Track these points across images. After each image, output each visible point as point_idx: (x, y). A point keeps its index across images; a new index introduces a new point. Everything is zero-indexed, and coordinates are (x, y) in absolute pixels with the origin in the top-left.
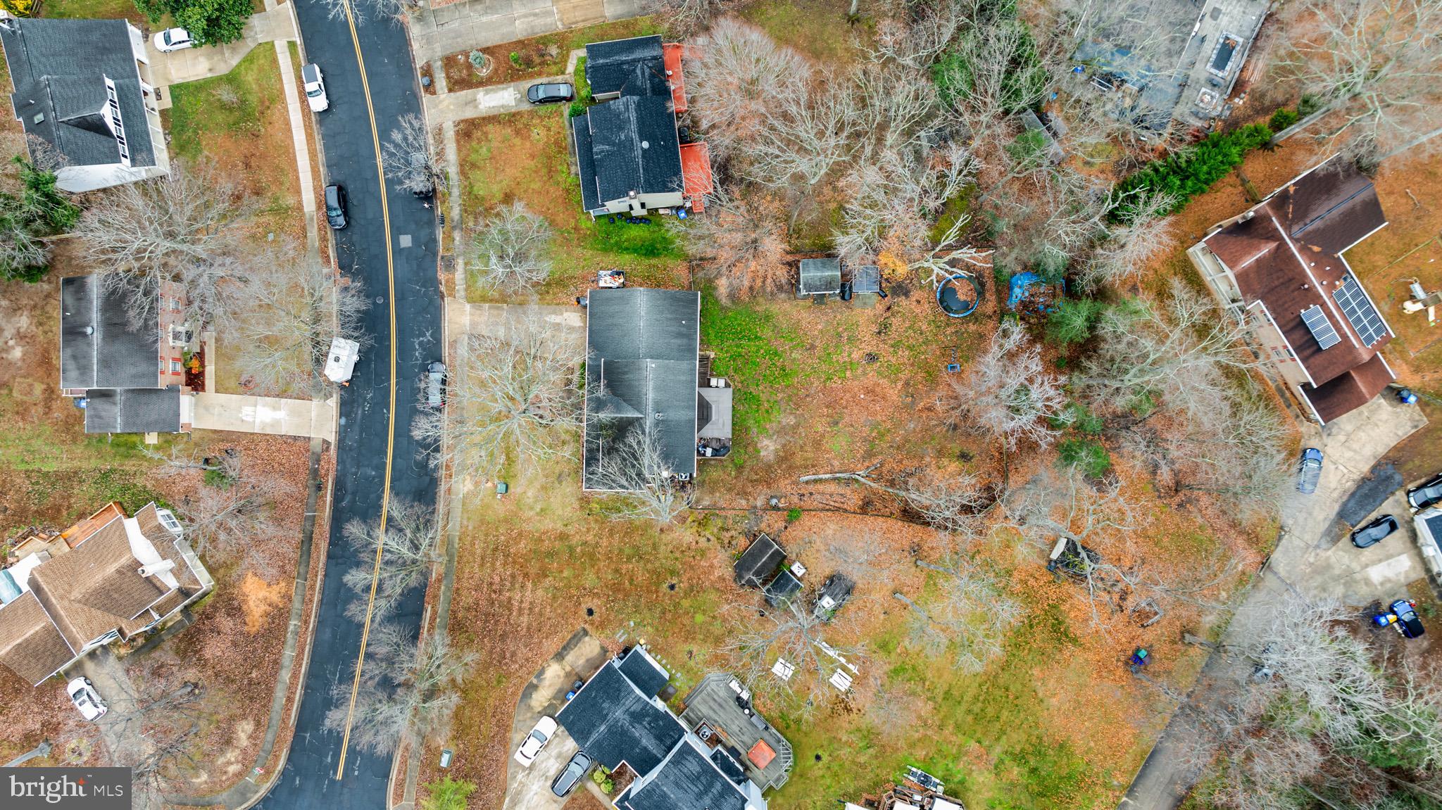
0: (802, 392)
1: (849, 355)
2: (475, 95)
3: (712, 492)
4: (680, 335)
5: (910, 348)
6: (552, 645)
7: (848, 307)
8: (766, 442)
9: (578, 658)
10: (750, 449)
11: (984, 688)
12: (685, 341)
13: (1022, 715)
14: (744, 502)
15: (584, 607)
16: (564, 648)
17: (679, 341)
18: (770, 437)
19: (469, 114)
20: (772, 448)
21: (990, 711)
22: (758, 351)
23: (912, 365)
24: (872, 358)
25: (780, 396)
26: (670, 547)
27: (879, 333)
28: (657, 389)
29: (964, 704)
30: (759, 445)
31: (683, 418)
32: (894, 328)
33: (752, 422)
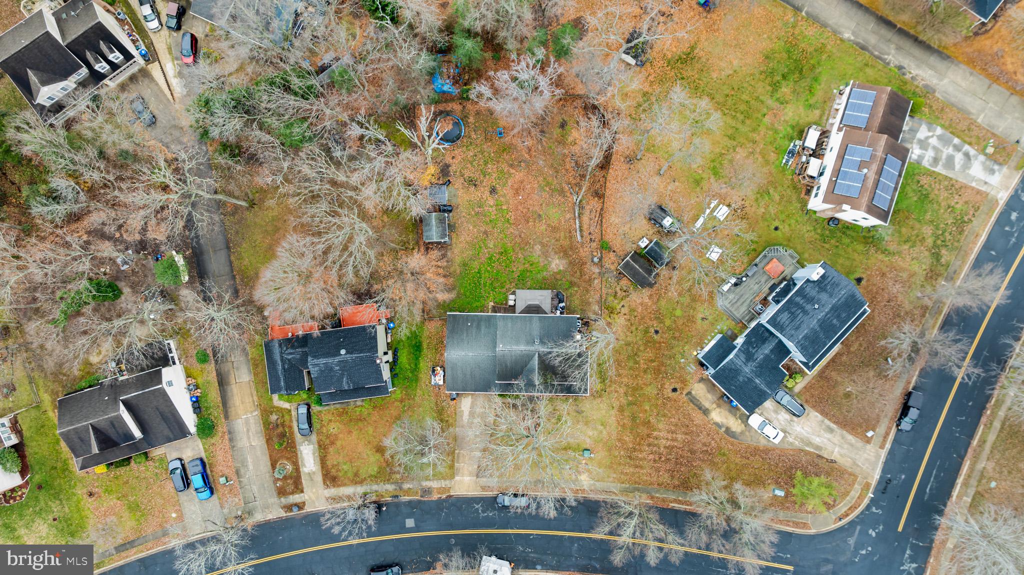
0: (518, 240)
1: (492, 207)
2: (305, 474)
3: (589, 304)
4: (478, 327)
5: (486, 163)
6: (698, 417)
7: (457, 208)
8: (553, 266)
9: (707, 399)
10: (558, 277)
11: (726, 111)
12: (483, 324)
13: (745, 85)
14: (596, 281)
15: (671, 395)
16: (700, 408)
17: (483, 328)
18: (550, 262)
19: (319, 478)
20: (557, 261)
21: (742, 107)
22: (488, 271)
23: (498, 162)
24: (493, 191)
25: (520, 255)
26: (628, 333)
27: (475, 185)
28: (518, 343)
29: (737, 126)
30: (555, 271)
31: (538, 324)
32: (472, 175)
33: (539, 275)
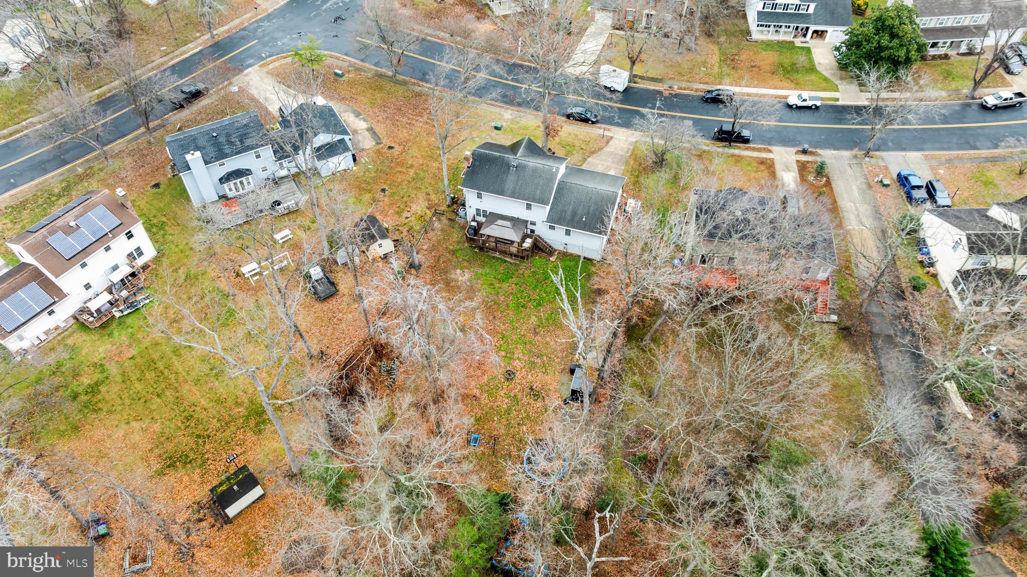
0: (498, 314)
1: (519, 359)
2: (794, 172)
4: (574, 214)
5: (508, 411)
7: (563, 370)
8: (467, 276)
9: (365, 138)
10: (466, 264)
11: (172, 377)
12: (568, 217)
13: (127, 402)
14: (425, 247)
15: (396, 146)
16: (374, 133)
17: (569, 213)
18: (469, 281)
19: (778, 167)
20: (460, 278)
21: (150, 376)
22: (545, 292)
23: (491, 408)
24: (510, 375)
25: (502, 298)
27: (531, 389)
28: (535, 170)
29: (171, 355)
30: (466, 271)
31: (507, 187)
32: (532, 402)
33: (488, 271)
